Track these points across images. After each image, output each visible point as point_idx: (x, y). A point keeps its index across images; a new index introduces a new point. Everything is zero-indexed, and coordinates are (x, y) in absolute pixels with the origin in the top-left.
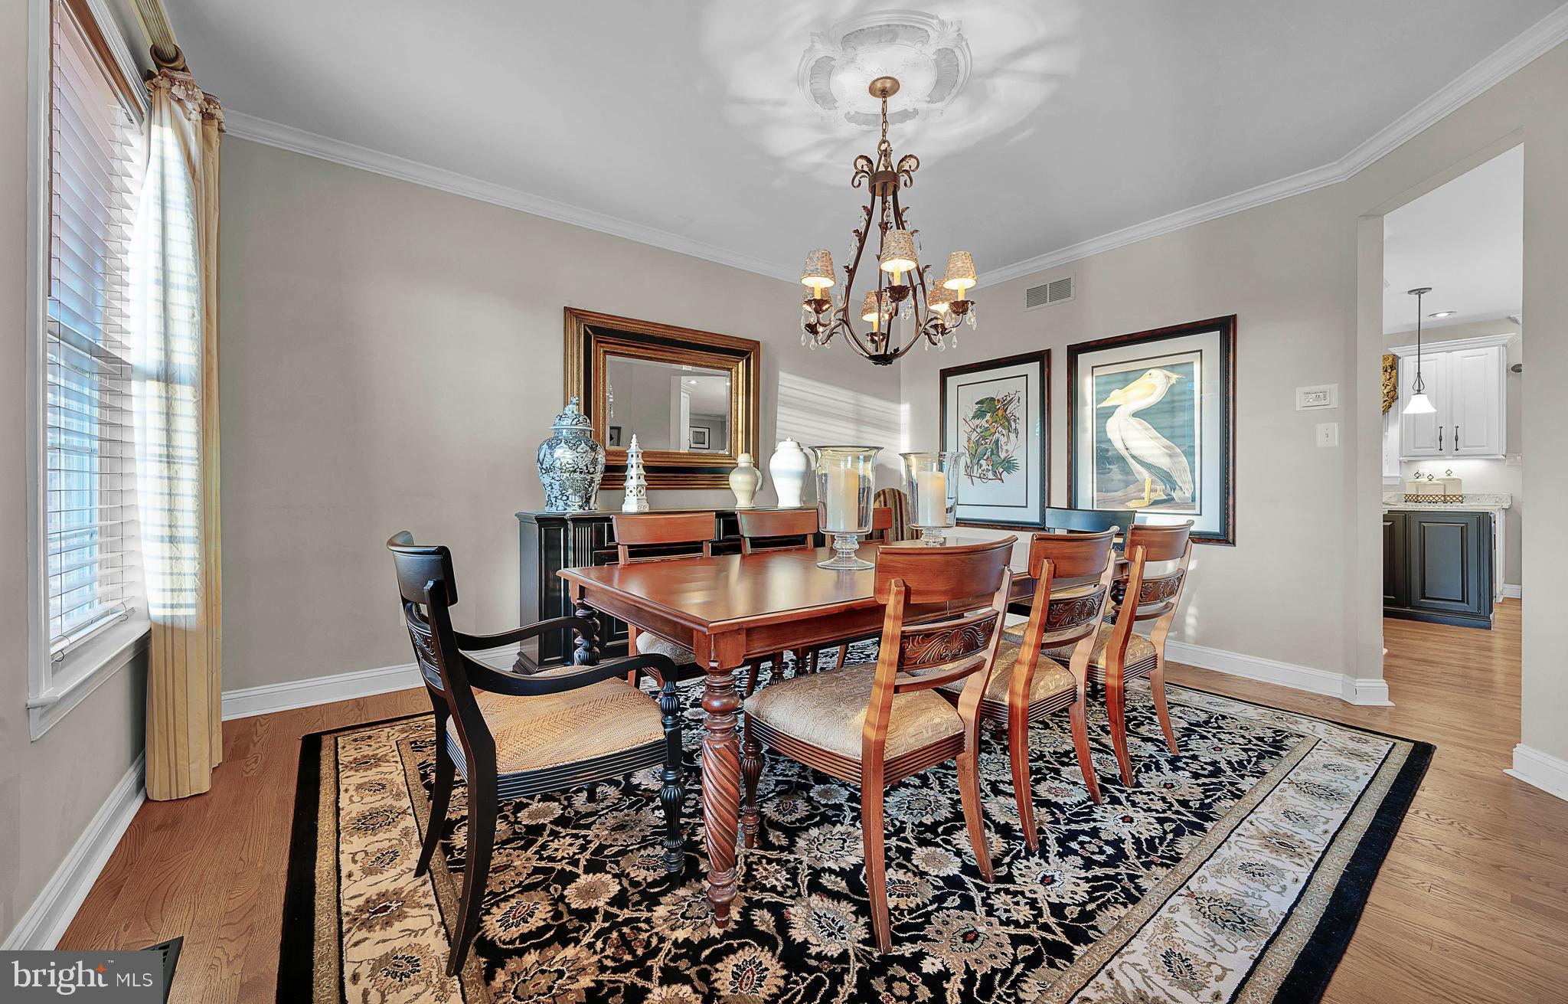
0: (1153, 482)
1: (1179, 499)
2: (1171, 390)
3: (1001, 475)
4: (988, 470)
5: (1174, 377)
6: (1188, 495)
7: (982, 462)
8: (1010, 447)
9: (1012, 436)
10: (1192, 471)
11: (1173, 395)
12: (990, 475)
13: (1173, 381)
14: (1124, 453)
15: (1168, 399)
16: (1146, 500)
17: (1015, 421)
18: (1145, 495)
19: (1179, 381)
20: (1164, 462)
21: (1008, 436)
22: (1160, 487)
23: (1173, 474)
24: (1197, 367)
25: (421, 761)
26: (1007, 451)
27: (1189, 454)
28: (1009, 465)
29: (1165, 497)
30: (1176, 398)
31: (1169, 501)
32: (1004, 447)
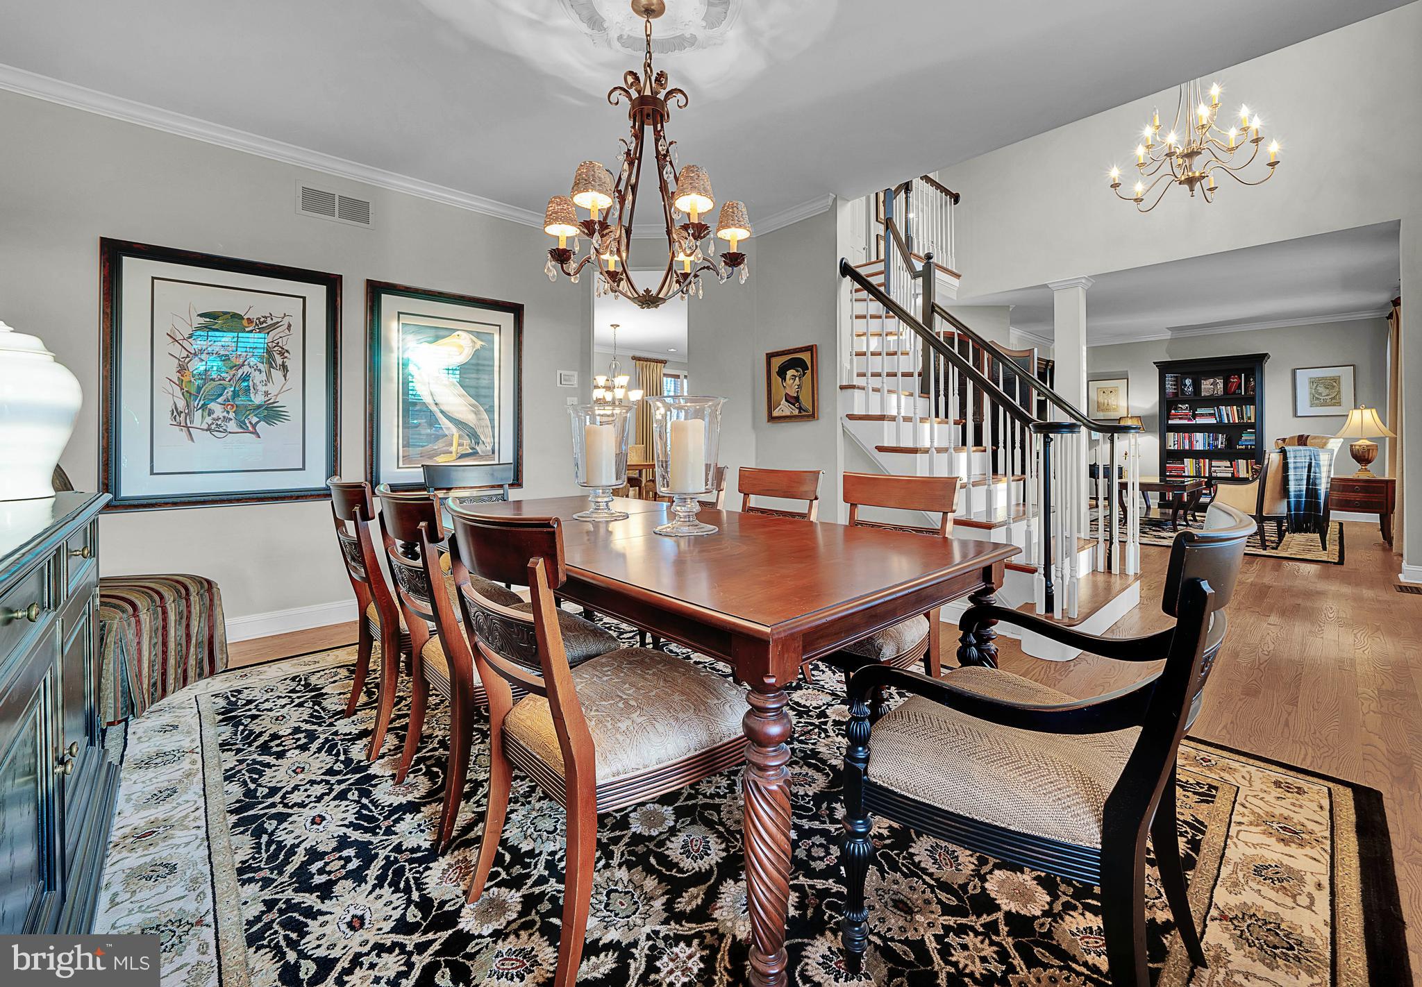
0: (460, 437)
1: (482, 452)
2: (476, 354)
3: (254, 426)
4: (226, 419)
5: (479, 343)
6: (489, 448)
7: (212, 406)
8: (273, 389)
9: (277, 374)
10: (493, 427)
11: (478, 358)
12: (232, 426)
13: (478, 346)
14: (433, 408)
15: (474, 361)
16: (454, 454)
17: (281, 354)
18: (454, 449)
19: (482, 347)
20: (468, 417)
21: (269, 375)
22: (466, 441)
23: (478, 430)
24: (496, 337)
25: (1204, 805)
26: (267, 394)
27: (490, 411)
28: (271, 413)
29: (471, 451)
30: (480, 362)
31: (474, 454)
32: (262, 389)
